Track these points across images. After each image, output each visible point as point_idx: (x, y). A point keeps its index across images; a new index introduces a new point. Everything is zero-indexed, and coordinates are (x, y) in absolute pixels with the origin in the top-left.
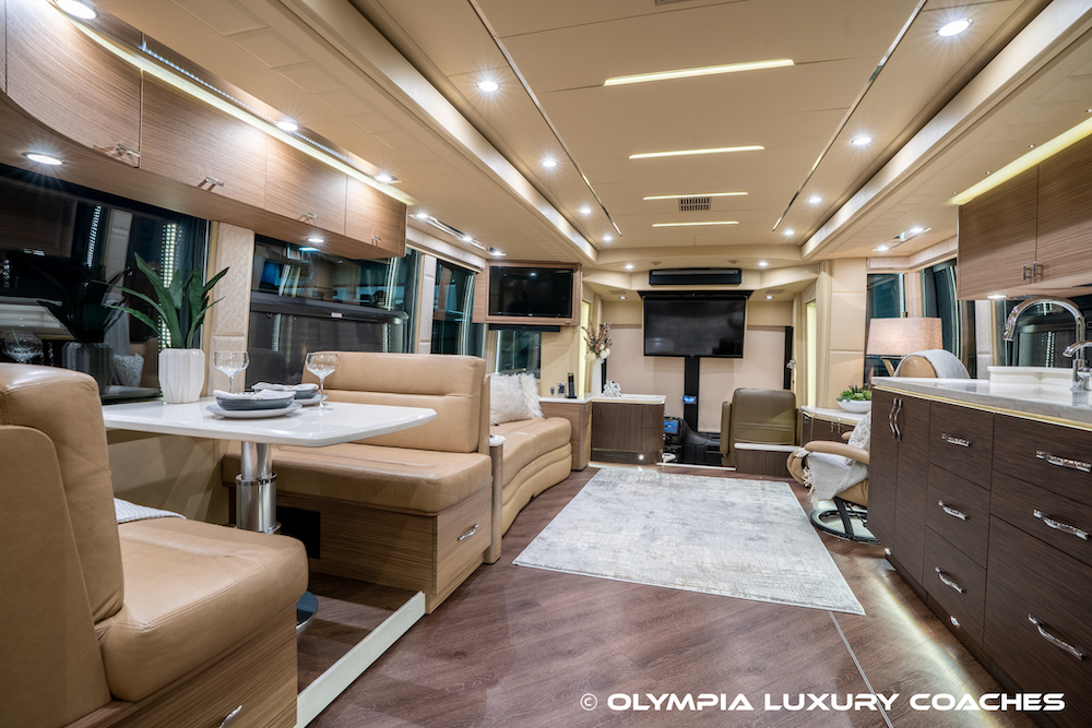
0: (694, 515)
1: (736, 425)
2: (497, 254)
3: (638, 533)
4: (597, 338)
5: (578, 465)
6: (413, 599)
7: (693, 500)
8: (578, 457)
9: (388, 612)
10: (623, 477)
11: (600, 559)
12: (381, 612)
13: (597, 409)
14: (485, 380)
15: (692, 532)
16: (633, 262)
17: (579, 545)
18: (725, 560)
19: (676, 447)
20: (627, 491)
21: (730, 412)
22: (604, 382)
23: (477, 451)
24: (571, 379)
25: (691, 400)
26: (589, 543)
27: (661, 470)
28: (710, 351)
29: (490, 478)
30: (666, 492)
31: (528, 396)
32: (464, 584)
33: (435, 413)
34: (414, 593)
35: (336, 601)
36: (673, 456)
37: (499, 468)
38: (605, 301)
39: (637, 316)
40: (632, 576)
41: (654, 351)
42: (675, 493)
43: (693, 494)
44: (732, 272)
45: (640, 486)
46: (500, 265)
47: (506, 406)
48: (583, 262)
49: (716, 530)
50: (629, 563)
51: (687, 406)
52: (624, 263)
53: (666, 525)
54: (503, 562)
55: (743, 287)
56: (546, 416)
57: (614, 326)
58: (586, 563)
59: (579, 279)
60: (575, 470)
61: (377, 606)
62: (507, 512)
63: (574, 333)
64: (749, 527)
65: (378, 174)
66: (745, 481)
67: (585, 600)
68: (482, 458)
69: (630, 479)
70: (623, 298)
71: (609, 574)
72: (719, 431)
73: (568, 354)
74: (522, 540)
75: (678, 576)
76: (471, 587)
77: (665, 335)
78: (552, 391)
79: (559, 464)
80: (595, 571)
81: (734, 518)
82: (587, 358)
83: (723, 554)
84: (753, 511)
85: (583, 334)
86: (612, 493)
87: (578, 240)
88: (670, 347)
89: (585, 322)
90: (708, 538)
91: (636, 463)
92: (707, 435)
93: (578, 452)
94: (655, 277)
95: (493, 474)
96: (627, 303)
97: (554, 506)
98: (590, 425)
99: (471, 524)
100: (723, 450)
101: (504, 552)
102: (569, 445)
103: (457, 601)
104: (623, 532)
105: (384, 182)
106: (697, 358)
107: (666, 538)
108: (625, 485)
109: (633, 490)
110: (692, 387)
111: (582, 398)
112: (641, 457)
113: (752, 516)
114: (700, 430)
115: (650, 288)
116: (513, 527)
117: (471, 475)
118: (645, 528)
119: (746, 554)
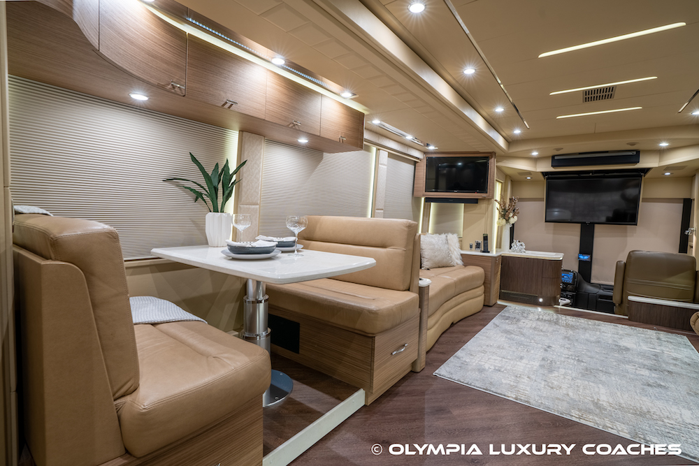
0: (589, 354)
1: (629, 280)
2: (432, 148)
3: (537, 364)
4: (507, 208)
5: (489, 302)
6: (356, 394)
7: (587, 340)
8: (490, 296)
9: (337, 401)
10: (525, 315)
11: (504, 381)
12: (333, 400)
13: (505, 261)
14: (417, 238)
15: (587, 369)
16: (537, 150)
17: (487, 366)
18: (622, 401)
19: (571, 294)
20: (529, 326)
21: (624, 271)
22: (511, 241)
23: (409, 290)
24: (486, 238)
25: (586, 258)
26: (495, 366)
27: (557, 311)
28: (603, 219)
29: (417, 310)
30: (563, 330)
31: (452, 249)
32: (396, 385)
33: (375, 261)
34: (357, 389)
35: (305, 386)
36: (568, 301)
37: (425, 303)
38: (514, 181)
39: (541, 192)
40: (531, 401)
41: (553, 219)
42: (570, 332)
43: (587, 335)
44: (630, 153)
45: (539, 323)
46: (434, 156)
47: (436, 256)
48: (497, 150)
49: (611, 371)
50: (528, 388)
51: (581, 263)
52: (531, 151)
53: (563, 359)
54: (426, 372)
56: (465, 265)
57: (521, 200)
58: (491, 383)
59: (493, 164)
60: (487, 305)
61: (331, 395)
62: (431, 334)
63: (489, 204)
64: (646, 373)
65: (343, 92)
66: (638, 329)
67: (489, 415)
68: (412, 296)
69: (531, 316)
70: (529, 178)
71: (511, 396)
72: (613, 284)
73: (484, 219)
74: (441, 356)
75: (574, 408)
76: (400, 388)
77: (563, 206)
78: (471, 247)
79: (474, 301)
80: (499, 392)
81: (629, 362)
82: (499, 223)
83: (619, 394)
84: (649, 358)
85: (497, 205)
86: (515, 326)
87: (493, 135)
88: (567, 215)
89: (498, 196)
90: (603, 378)
91: (537, 304)
92: (599, 286)
93: (490, 292)
94: (556, 161)
95: (421, 306)
96: (533, 182)
97: (469, 332)
98: (499, 273)
99: (402, 343)
100: (616, 299)
101: (427, 363)
102: (483, 287)
103: (389, 398)
104: (524, 361)
105: (347, 97)
106: (592, 225)
107: (562, 371)
108: (527, 321)
109: (534, 326)
110: (586, 246)
111: (494, 252)
112: (541, 300)
113: (647, 362)
114: (592, 281)
115: (552, 169)
116: (436, 346)
117: (402, 308)
118: (543, 359)
119: (645, 399)
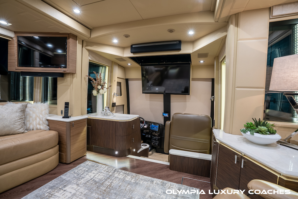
44: (175, 43)
55: (182, 52)
63: (73, 78)
73: (69, 90)
91: (113, 156)
112: (117, 153)
115: (132, 55)
